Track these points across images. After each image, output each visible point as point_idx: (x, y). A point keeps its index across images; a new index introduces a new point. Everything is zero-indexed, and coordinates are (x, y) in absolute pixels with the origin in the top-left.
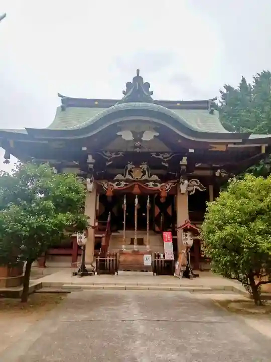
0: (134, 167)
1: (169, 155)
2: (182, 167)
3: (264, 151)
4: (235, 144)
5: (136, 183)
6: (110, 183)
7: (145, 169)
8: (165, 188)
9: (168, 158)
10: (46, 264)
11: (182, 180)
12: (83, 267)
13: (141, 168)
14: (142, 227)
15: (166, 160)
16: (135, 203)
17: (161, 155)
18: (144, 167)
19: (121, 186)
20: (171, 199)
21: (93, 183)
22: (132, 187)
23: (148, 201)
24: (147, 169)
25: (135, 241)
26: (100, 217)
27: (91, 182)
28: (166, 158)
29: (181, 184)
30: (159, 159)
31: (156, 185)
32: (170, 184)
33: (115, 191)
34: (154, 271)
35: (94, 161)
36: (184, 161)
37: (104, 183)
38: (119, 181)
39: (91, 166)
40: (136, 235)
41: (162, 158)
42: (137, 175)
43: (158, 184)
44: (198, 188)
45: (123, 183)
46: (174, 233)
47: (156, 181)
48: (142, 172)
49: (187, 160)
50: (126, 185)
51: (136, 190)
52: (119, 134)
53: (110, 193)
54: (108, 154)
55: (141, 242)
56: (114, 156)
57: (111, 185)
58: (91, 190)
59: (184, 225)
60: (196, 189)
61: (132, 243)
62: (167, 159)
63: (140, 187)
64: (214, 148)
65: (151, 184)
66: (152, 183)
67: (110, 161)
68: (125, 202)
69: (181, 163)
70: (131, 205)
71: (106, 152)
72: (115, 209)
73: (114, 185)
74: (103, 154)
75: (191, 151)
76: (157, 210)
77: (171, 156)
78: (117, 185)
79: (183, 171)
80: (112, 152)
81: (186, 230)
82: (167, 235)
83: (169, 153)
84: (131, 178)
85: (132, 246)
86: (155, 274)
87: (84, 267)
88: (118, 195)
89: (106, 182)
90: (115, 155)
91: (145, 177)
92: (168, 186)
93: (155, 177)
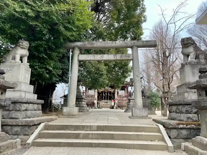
5: (106, 89)
8: (112, 91)
11: (116, 89)
12: (95, 107)
14: (107, 99)
20: (114, 94)
22: (105, 91)
23: (109, 93)
26: (98, 97)
33: (101, 91)
34: (110, 108)
40: (106, 101)
45: (103, 90)
46: (114, 101)
51: (106, 91)
53: (100, 92)
55: (107, 103)
58: (96, 91)
59: (116, 98)
61: (105, 103)
70: (105, 94)
72: (101, 95)
76: (112, 95)
82: (113, 101)
88: (102, 92)
89: (99, 89)
91: (108, 88)
92: (113, 90)
93: (110, 88)
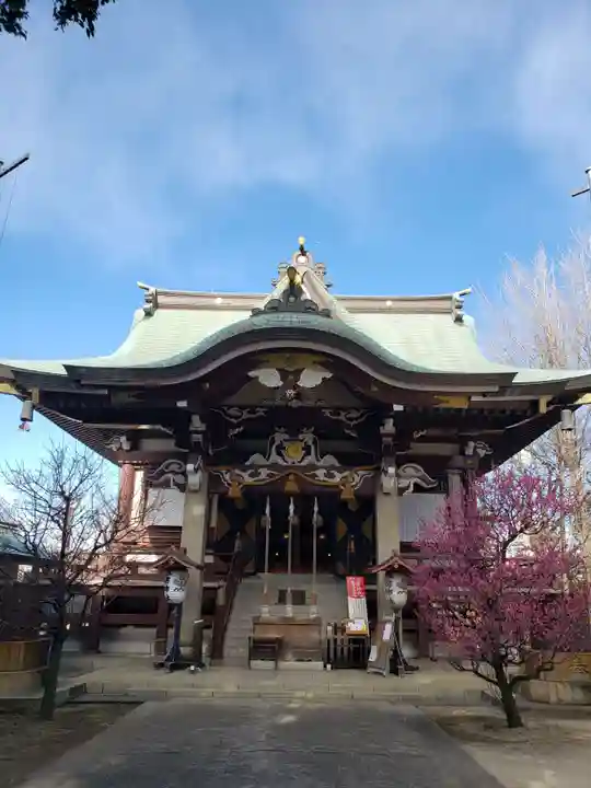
0: (287, 437)
1: (359, 414)
2: (384, 439)
3: (543, 409)
4: (484, 395)
5: (291, 471)
6: (237, 471)
7: (310, 443)
8: (350, 481)
9: (356, 419)
10: (101, 647)
11: (383, 465)
12: (176, 650)
13: (302, 441)
14: (303, 565)
15: (352, 424)
16: (288, 514)
17: (343, 414)
18: (308, 437)
19: (260, 477)
21: (200, 473)
22: (284, 480)
23: (316, 509)
24: (315, 442)
25: (289, 597)
26: (218, 543)
27: (196, 470)
28: (351, 419)
29: (383, 475)
30: (337, 420)
31: (332, 476)
32: (361, 473)
33: (247, 490)
34: (327, 660)
35: (203, 427)
36: (389, 426)
37: (224, 472)
38: (256, 468)
39: (198, 437)
40: (290, 581)
41: (344, 419)
42: (294, 455)
43: (336, 473)
44: (419, 481)
45: (264, 473)
46: (371, 579)
47: (333, 467)
48: (303, 449)
49: (394, 425)
50: (270, 476)
51: (291, 486)
52: (251, 374)
53: (236, 493)
54: (232, 412)
55: (299, 598)
56: (245, 415)
57: (239, 475)
58: (197, 488)
59: (388, 561)
60: (415, 484)
61: (282, 600)
62: (355, 422)
63: (298, 480)
64: (442, 402)
65: (321, 473)
66: (325, 471)
67: (238, 426)
68: (268, 511)
69: (382, 431)
70: (279, 516)
71: (230, 407)
73: (246, 475)
74: (224, 411)
75: (398, 408)
76: (341, 527)
77: (362, 415)
78: (251, 475)
79: (387, 446)
80: (242, 408)
81: (390, 572)
82: (354, 583)
83: (358, 410)
84: (280, 461)
85: (280, 607)
86: (329, 666)
87: (179, 652)
89: (228, 471)
90: (249, 412)
91: (310, 459)
92: (357, 478)
93: (330, 460)
